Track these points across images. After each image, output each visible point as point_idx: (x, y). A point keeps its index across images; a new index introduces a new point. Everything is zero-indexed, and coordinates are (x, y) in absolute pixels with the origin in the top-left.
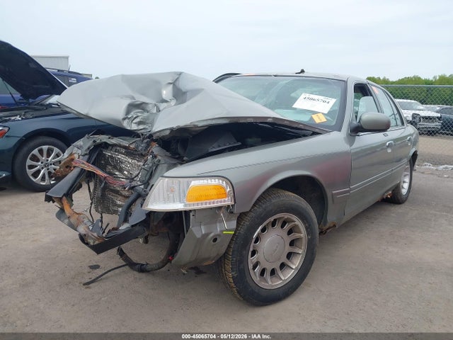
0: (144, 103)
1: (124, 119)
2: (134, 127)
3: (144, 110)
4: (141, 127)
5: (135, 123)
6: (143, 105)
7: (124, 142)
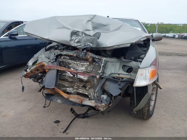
0: (78, 31)
1: (70, 40)
2: (76, 45)
3: (78, 35)
4: (79, 44)
5: (76, 42)
6: (78, 32)
7: (71, 53)
